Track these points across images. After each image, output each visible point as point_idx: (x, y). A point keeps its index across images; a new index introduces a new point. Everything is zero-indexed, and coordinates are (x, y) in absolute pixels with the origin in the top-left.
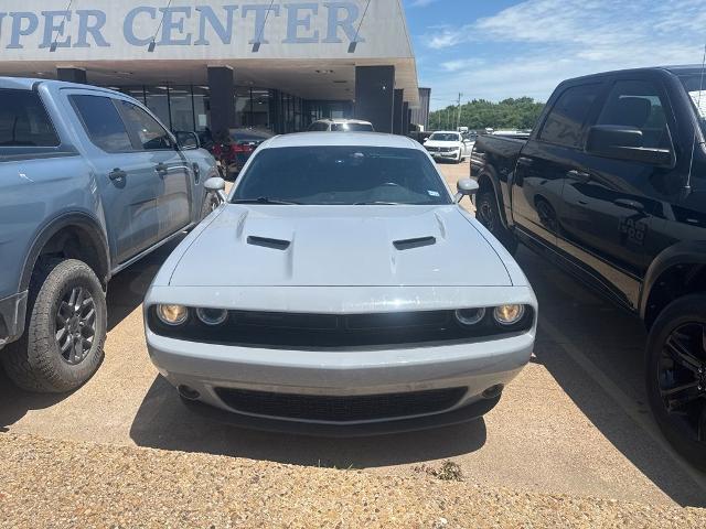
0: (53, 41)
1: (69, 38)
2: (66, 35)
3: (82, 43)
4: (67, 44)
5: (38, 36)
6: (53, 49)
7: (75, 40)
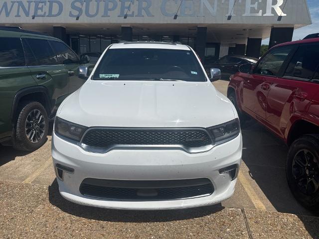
0: (125, 13)
1: (133, 12)
2: (131, 11)
3: (139, 15)
4: (132, 15)
5: (117, 11)
6: (125, 17)
7: (136, 13)
